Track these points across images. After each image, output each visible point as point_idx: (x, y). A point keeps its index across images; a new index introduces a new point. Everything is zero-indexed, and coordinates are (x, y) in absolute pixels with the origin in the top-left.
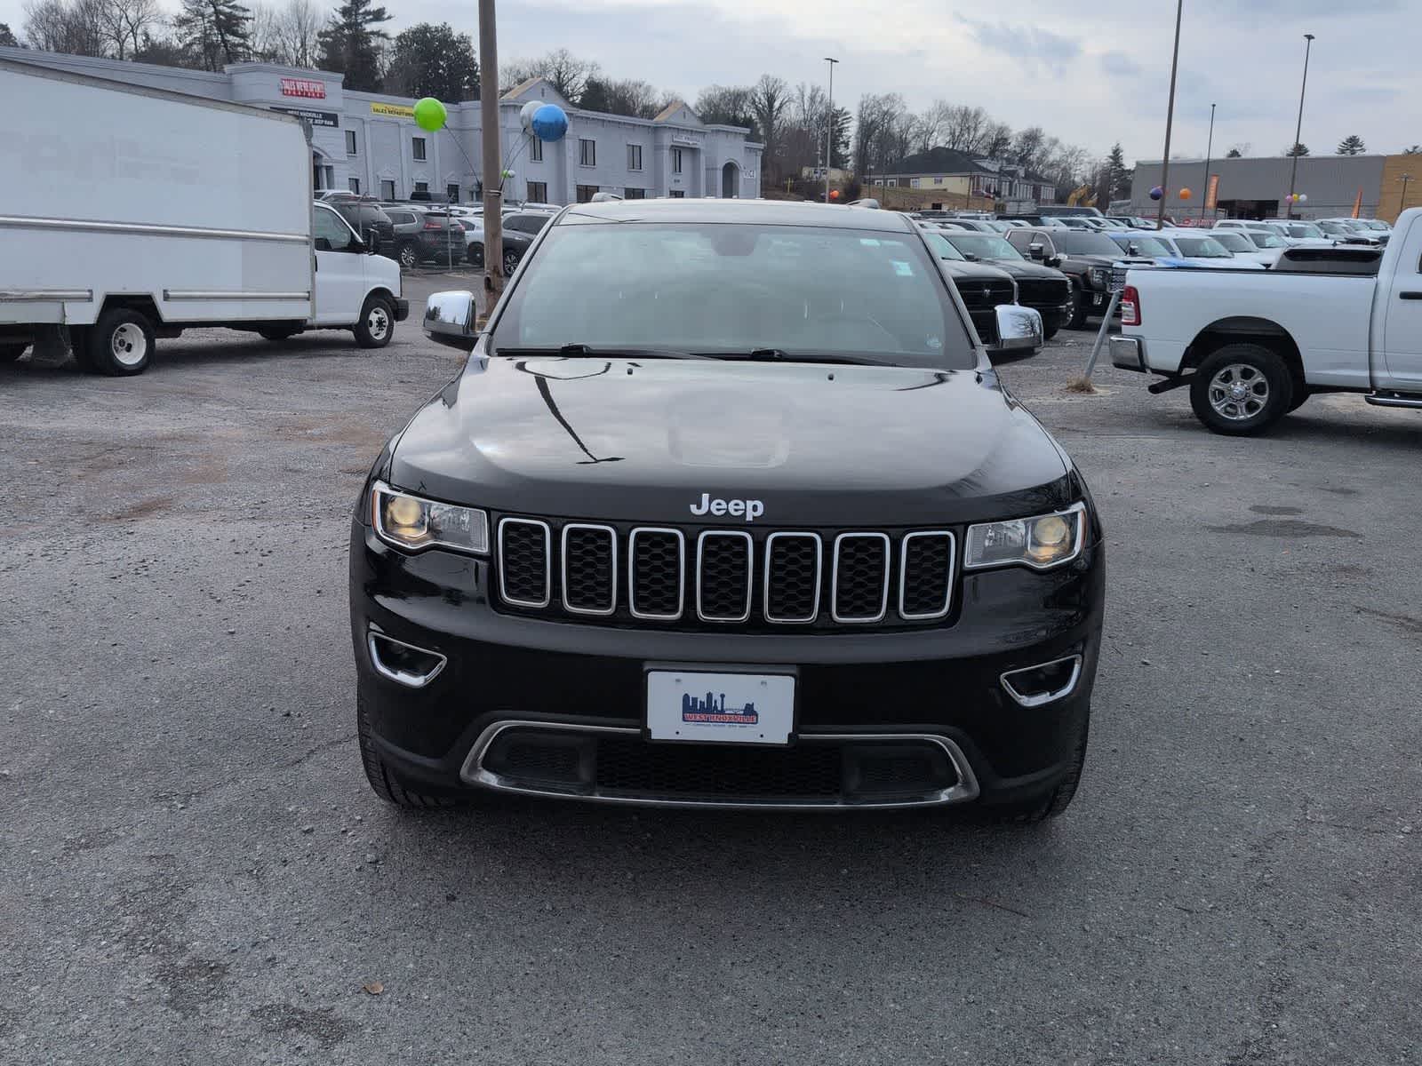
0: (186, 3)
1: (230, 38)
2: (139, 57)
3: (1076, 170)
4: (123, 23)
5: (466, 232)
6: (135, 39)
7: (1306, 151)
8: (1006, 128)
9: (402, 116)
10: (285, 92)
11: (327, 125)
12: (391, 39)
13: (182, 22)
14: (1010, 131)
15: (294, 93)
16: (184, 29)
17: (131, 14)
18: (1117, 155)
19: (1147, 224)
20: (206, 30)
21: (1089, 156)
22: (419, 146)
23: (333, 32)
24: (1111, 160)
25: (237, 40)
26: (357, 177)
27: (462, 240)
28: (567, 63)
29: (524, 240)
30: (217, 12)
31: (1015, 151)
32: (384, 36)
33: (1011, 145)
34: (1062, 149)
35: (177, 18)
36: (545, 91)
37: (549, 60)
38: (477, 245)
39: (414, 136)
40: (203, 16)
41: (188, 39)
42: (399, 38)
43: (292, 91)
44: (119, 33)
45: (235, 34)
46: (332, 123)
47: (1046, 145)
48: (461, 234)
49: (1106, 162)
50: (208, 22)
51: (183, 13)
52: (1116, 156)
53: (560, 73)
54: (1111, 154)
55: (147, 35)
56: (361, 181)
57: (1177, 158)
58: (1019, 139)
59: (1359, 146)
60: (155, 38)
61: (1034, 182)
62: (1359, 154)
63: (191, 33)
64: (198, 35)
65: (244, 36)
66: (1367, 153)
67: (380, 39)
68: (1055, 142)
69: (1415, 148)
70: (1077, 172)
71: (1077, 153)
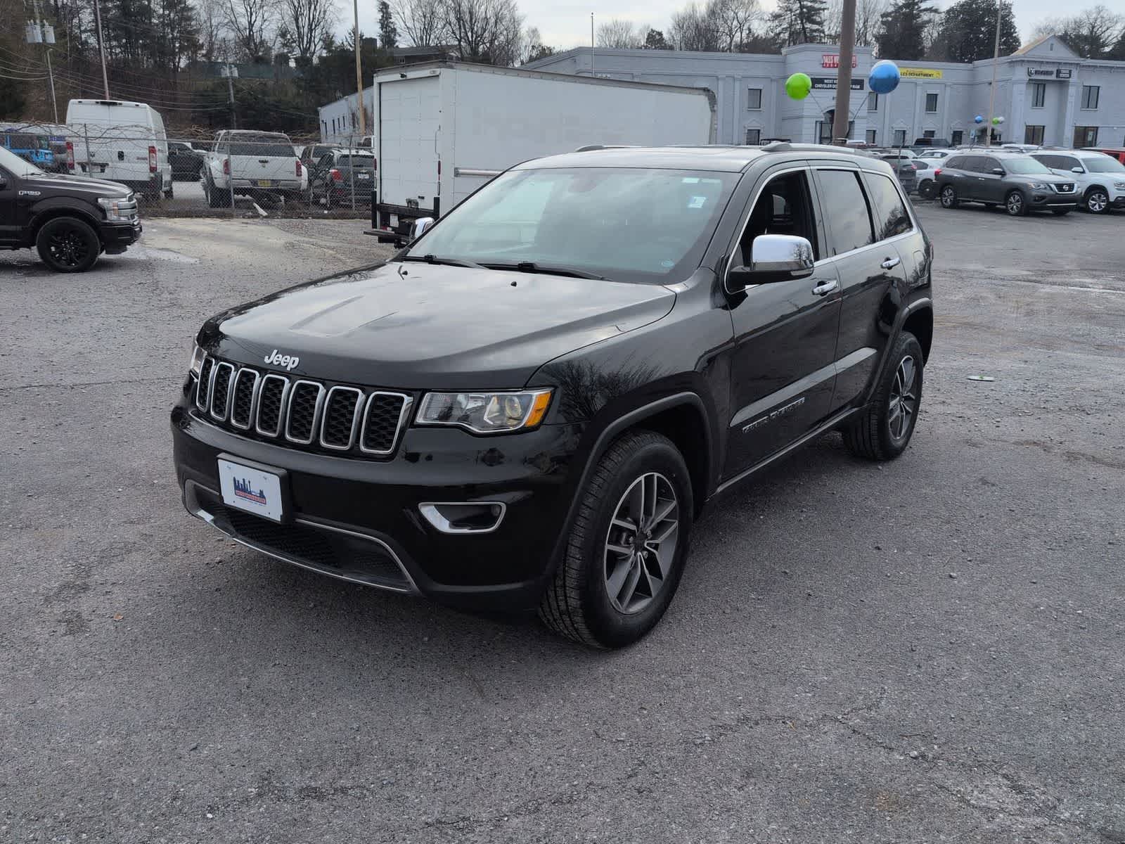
0: (780, 3)
1: (808, 25)
2: (742, 48)
4: (735, 23)
5: (918, 171)
6: (741, 33)
9: (920, 77)
10: (824, 65)
11: (856, 89)
12: (941, 13)
13: (776, 17)
15: (832, 65)
16: (776, 22)
17: (741, 15)
20: (792, 21)
22: (932, 101)
23: (893, 12)
25: (815, 27)
26: (874, 129)
27: (913, 178)
28: (1102, 17)
29: (962, 176)
30: (802, 7)
32: (936, 11)
35: (771, 14)
36: (1054, 46)
37: (1085, 16)
38: (926, 182)
39: (929, 93)
40: (791, 10)
41: (778, 31)
42: (948, 12)
43: (830, 64)
44: (731, 30)
45: (814, 22)
46: (858, 87)
48: (913, 173)
50: (794, 15)
51: (777, 10)
53: (1093, 27)
55: (749, 29)
56: (877, 132)
60: (755, 31)
63: (781, 25)
64: (785, 26)
65: (820, 23)
67: (932, 14)
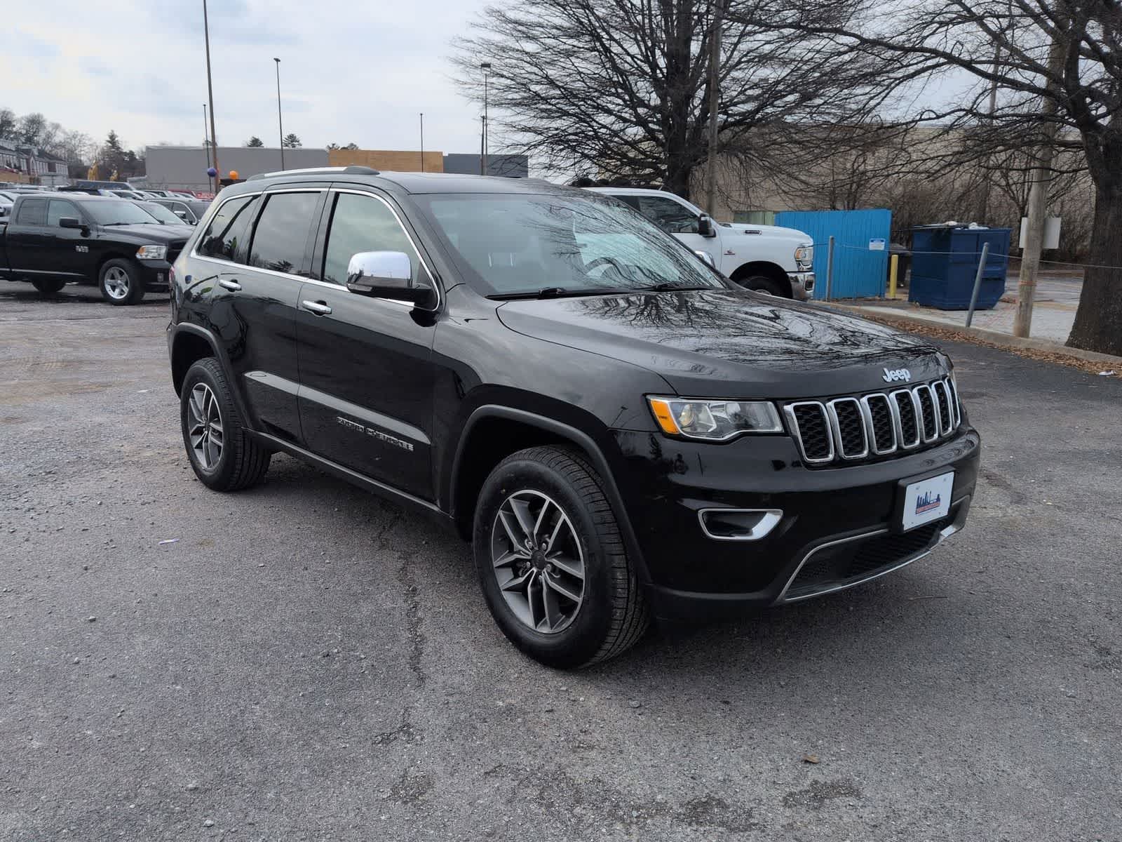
3: (81, 151)
7: (261, 144)
8: (9, 113)
14: (14, 115)
18: (114, 139)
19: (176, 196)
21: (90, 139)
24: (110, 145)
31: (21, 133)
33: (16, 127)
34: (65, 133)
47: (50, 129)
49: (105, 145)
52: (112, 139)
54: (109, 139)
57: (163, 144)
58: (24, 122)
59: (296, 141)
61: (48, 160)
62: (297, 147)
66: (304, 147)
68: (57, 127)
69: (334, 145)
70: (82, 152)
71: (79, 137)
